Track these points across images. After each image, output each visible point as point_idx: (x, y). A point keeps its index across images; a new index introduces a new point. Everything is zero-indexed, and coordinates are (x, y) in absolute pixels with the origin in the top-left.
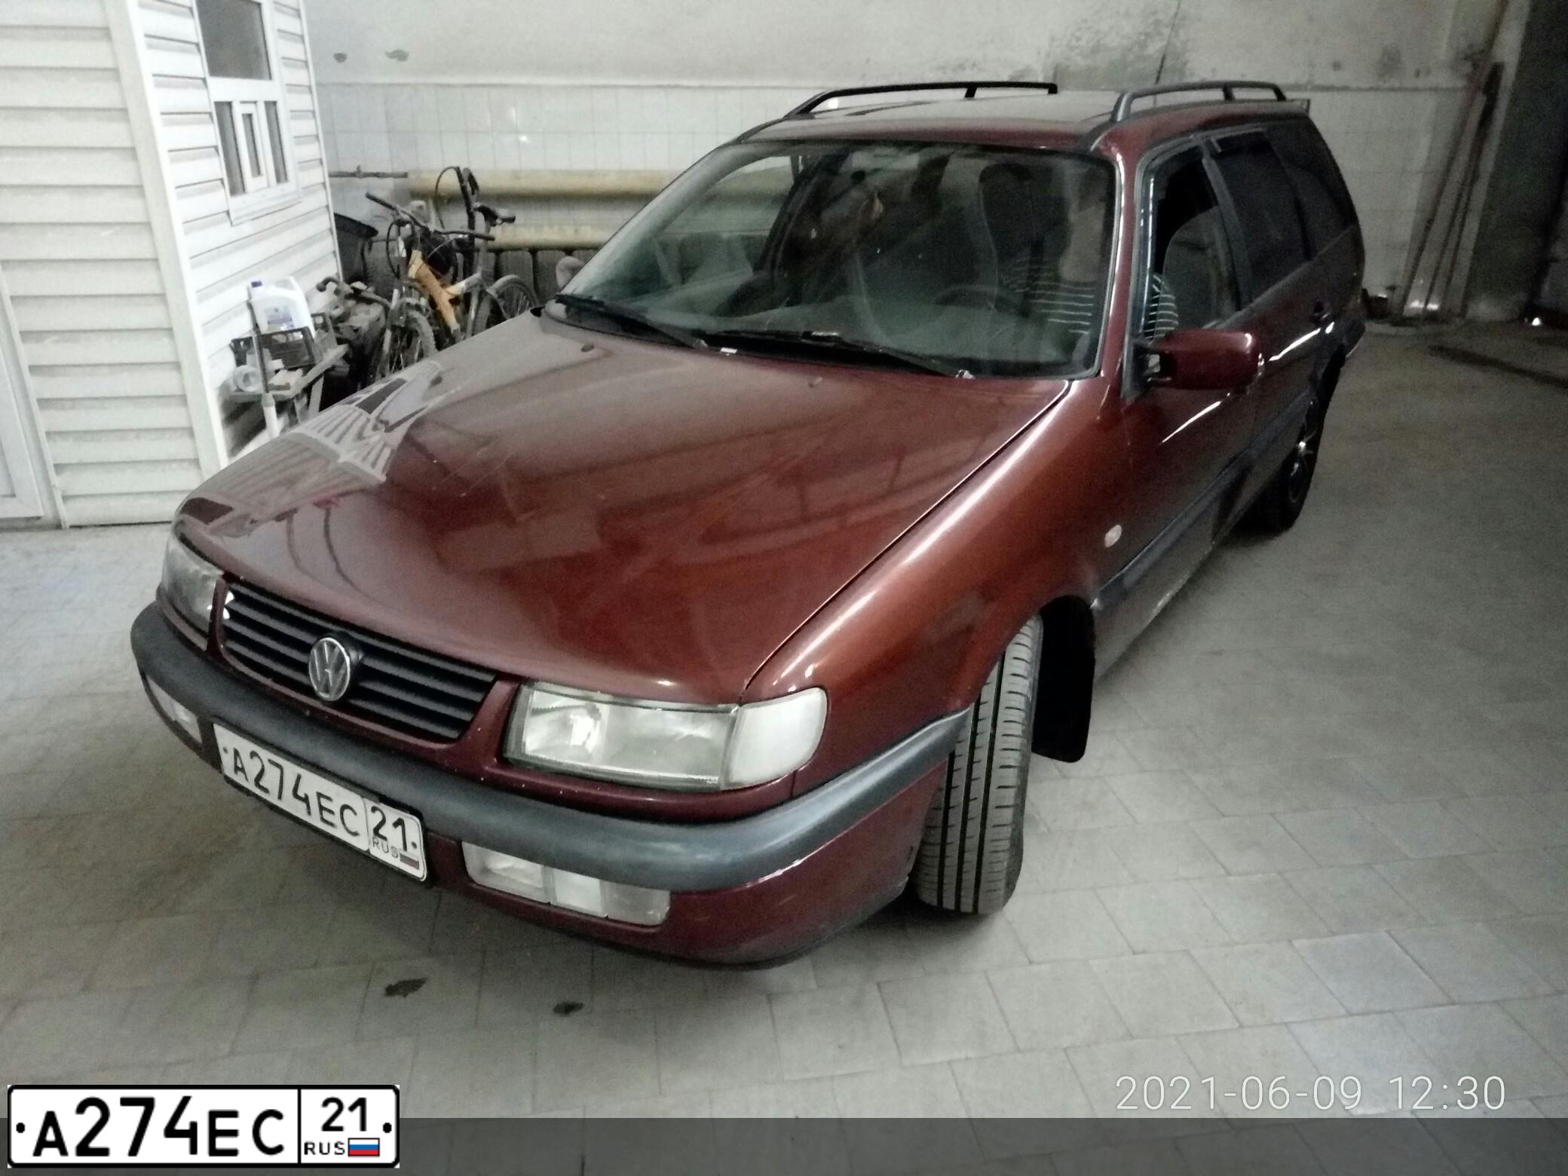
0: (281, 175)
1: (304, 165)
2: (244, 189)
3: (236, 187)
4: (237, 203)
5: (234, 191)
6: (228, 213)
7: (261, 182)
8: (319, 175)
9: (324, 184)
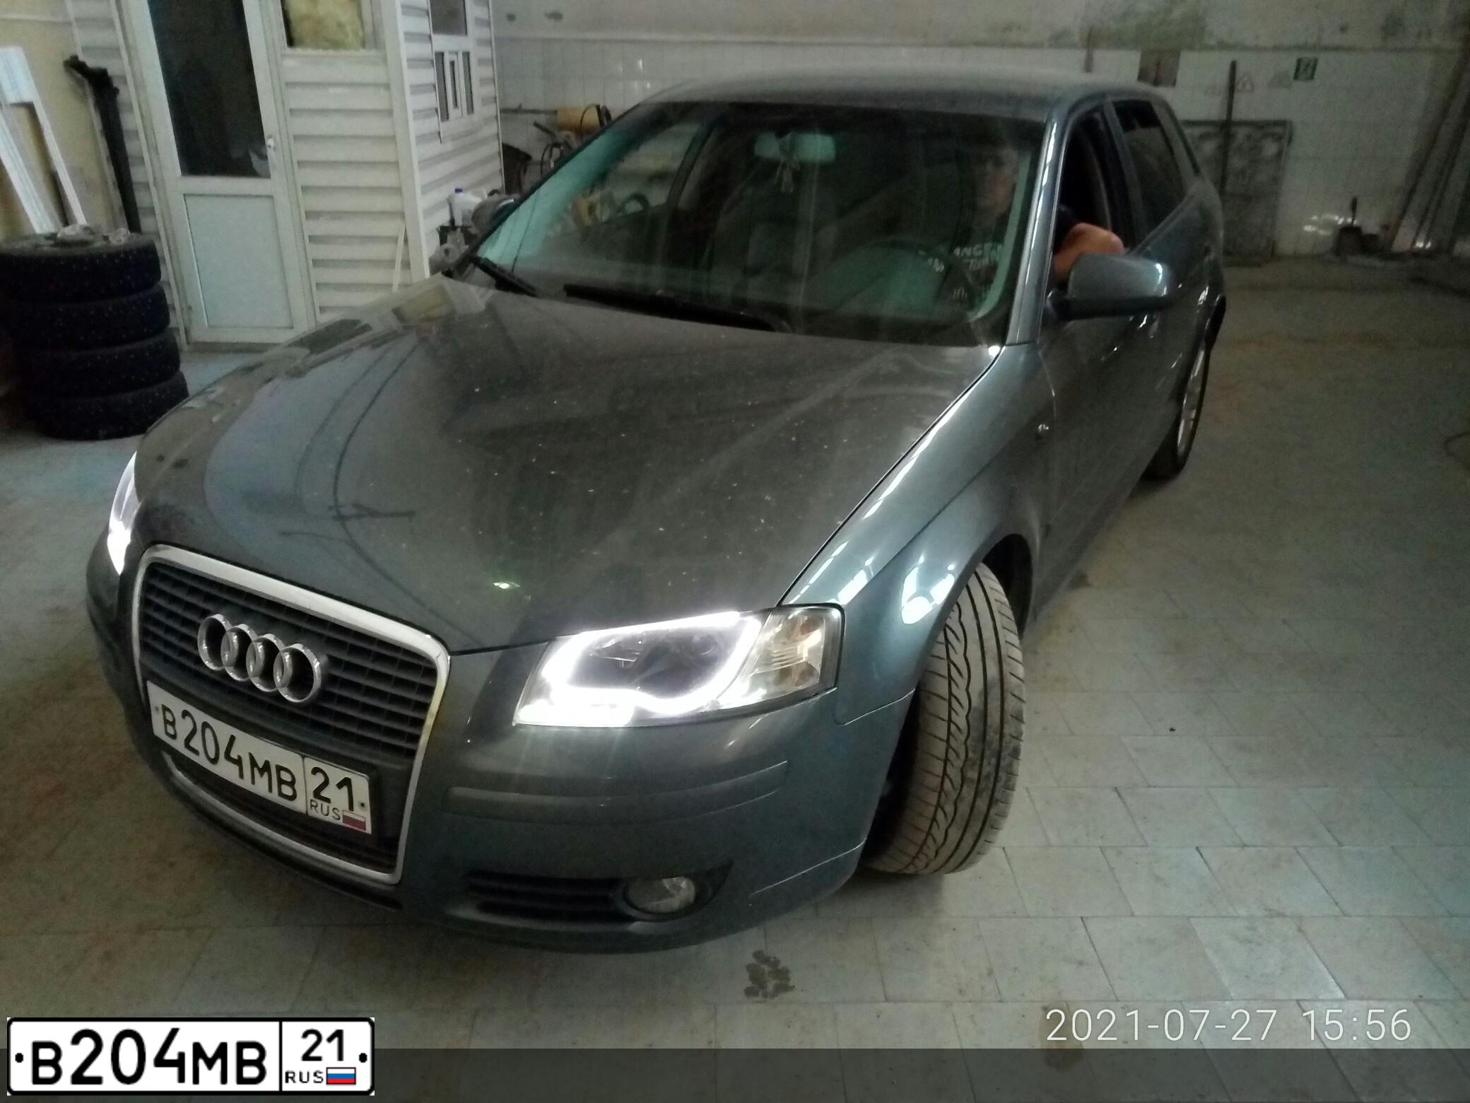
0: (471, 109)
1: (485, 101)
2: (448, 118)
3: (445, 116)
4: (444, 127)
5: (443, 120)
6: (439, 133)
7: (458, 112)
8: (492, 110)
9: (497, 117)
